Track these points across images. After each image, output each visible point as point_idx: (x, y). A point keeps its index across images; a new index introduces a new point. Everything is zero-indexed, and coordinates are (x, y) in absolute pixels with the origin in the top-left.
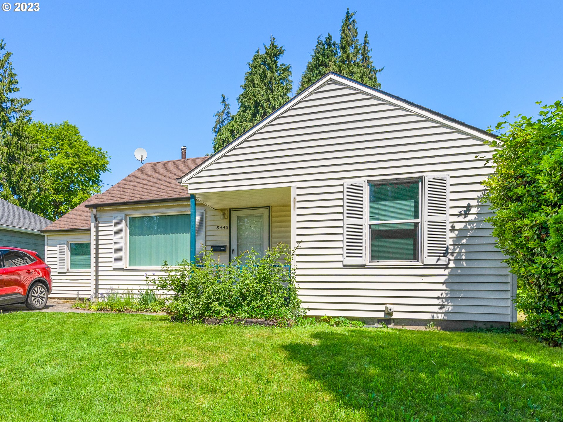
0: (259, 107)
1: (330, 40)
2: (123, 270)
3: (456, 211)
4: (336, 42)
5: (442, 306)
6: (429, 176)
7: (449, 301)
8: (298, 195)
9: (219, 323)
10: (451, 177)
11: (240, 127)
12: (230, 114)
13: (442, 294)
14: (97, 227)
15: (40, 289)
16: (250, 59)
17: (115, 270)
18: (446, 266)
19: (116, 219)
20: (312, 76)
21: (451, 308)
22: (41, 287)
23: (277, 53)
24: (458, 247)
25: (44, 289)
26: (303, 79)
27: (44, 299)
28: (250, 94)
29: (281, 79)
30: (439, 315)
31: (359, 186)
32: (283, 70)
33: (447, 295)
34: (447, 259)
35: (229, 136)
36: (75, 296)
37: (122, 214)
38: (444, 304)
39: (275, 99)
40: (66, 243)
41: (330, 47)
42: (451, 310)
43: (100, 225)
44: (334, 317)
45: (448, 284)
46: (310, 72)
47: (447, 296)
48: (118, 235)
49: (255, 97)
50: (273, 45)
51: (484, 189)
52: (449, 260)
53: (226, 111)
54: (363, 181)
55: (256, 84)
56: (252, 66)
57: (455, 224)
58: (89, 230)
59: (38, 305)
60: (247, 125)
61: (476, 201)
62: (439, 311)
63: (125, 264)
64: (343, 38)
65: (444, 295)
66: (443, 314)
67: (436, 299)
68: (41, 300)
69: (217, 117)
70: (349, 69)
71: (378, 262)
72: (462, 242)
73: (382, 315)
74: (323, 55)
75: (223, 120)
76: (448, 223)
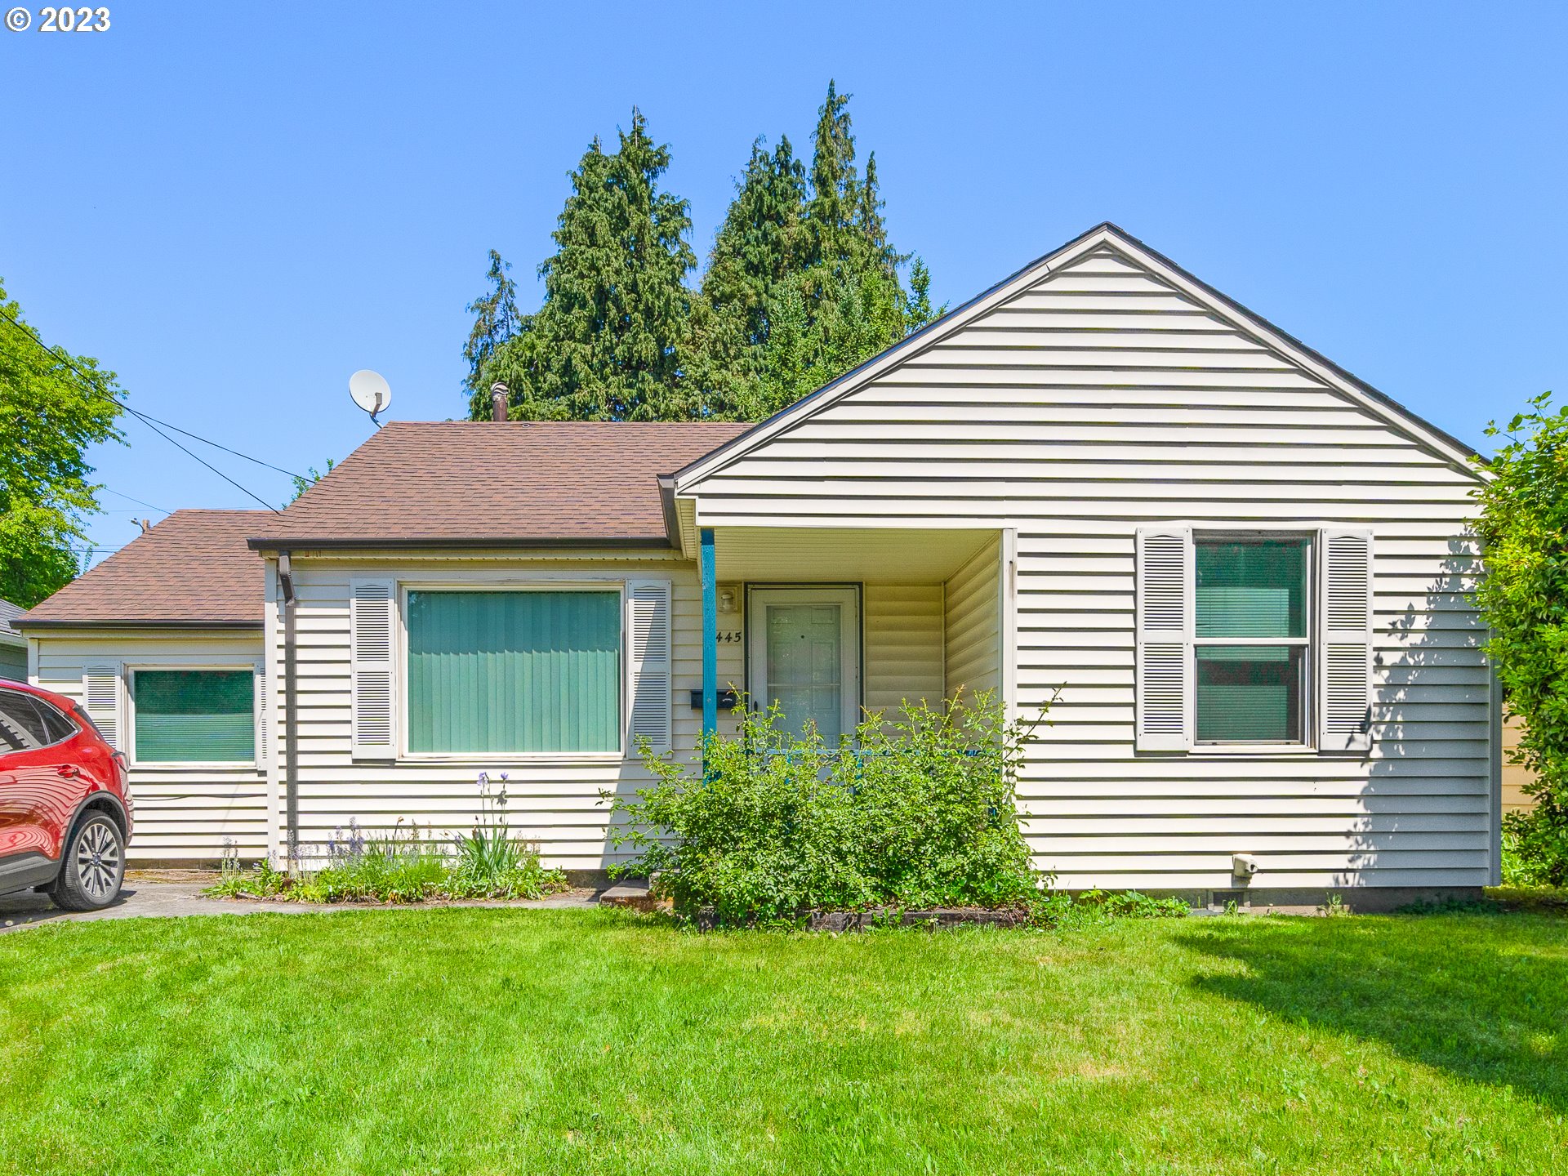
0: (610, 303)
1: (786, 154)
2: (390, 763)
3: (1384, 622)
4: (803, 163)
5: (1358, 854)
6: (1332, 531)
7: (1370, 842)
8: (1021, 554)
9: (857, 926)
10: (1377, 538)
11: (554, 354)
12: (516, 310)
13: (1355, 826)
14: (289, 618)
15: (101, 833)
16: (575, 163)
17: (358, 763)
18: (1364, 757)
19: (363, 593)
20: (743, 241)
21: (1373, 858)
22: (104, 827)
23: (651, 158)
24: (1388, 710)
25: (114, 834)
26: (721, 246)
27: (115, 871)
28: (580, 261)
29: (663, 234)
30: (1350, 876)
31: (1171, 544)
32: (668, 211)
33: (1366, 827)
34: (1369, 738)
35: (523, 375)
36: (217, 854)
37: (386, 580)
38: (1360, 848)
39: (652, 288)
40: (117, 670)
41: (787, 174)
42: (1375, 863)
43: (299, 611)
44: (1115, 892)
45: (1369, 800)
46: (738, 230)
47: (1367, 830)
48: (374, 647)
49: (599, 272)
50: (639, 134)
51: (1440, 571)
52: (1373, 741)
53: (503, 301)
54: (1182, 530)
55: (599, 238)
56: (580, 185)
57: (1382, 654)
58: (258, 626)
59: (98, 893)
60: (575, 350)
61: (1424, 599)
62: (1350, 866)
63: (398, 744)
64: (820, 157)
65: (1361, 828)
66: (1357, 874)
67: (1343, 838)
68: (104, 875)
69: (476, 315)
70: (837, 241)
71: (1214, 744)
72: (1397, 698)
73: (1224, 882)
74: (771, 191)
75: (495, 327)
76: (1369, 649)
